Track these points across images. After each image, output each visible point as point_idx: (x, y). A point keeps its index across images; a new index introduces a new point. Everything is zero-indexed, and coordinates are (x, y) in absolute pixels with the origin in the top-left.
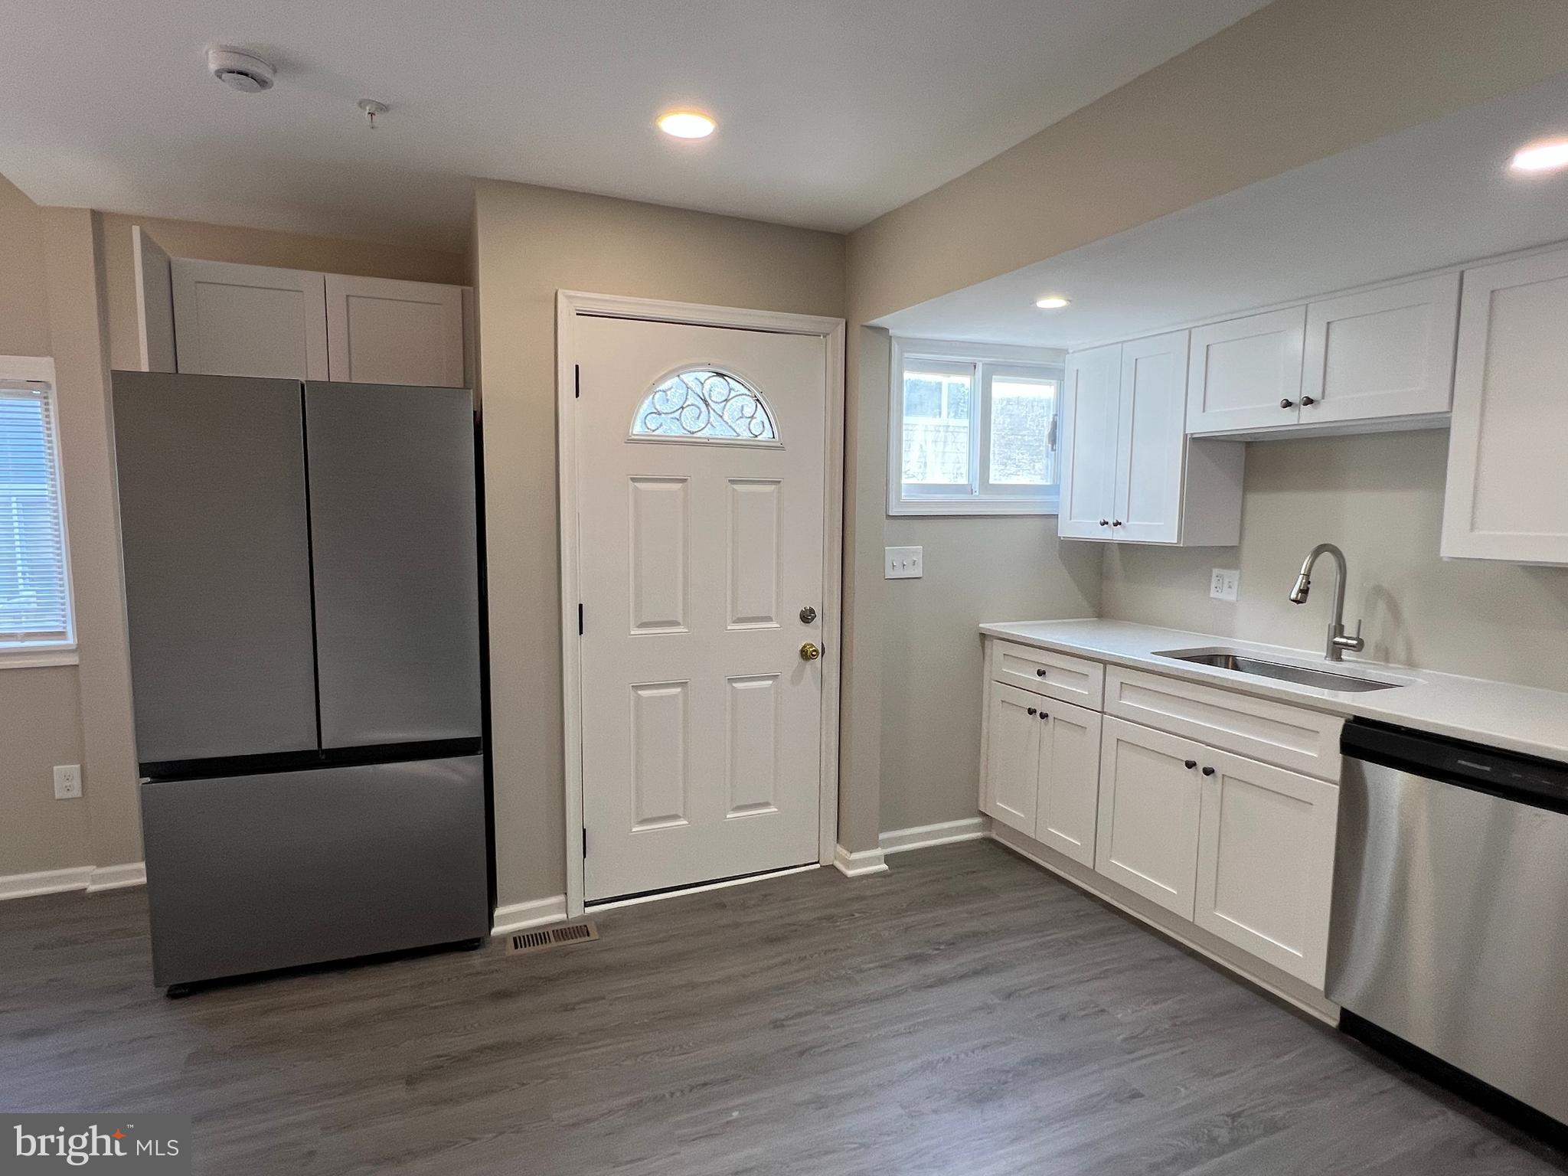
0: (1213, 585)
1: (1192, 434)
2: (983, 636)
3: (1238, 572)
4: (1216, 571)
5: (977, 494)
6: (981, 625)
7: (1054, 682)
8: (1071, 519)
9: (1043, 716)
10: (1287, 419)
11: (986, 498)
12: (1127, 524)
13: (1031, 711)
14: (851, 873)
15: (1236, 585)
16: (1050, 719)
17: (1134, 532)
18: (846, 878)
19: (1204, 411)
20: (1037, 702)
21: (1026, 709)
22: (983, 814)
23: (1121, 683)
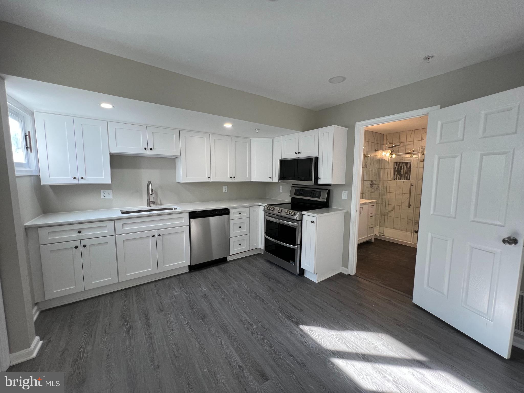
0: (102, 195)
1: (111, 152)
2: (28, 229)
3: (111, 190)
4: (103, 191)
6: (25, 225)
8: (49, 177)
9: (85, 246)
10: (144, 152)
13: (76, 247)
14: (34, 355)
15: (111, 194)
16: (88, 246)
17: (90, 180)
18: (34, 359)
19: (116, 146)
20: (77, 243)
21: (72, 248)
22: (36, 304)
23: (122, 224)
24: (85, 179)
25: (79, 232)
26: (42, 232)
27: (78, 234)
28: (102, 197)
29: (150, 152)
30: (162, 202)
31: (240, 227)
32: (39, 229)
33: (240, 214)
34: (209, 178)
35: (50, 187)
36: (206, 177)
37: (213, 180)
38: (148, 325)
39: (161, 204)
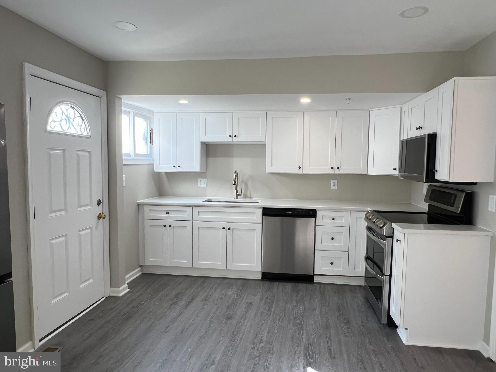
0: (199, 184)
1: (201, 142)
2: (139, 205)
3: (206, 179)
4: (199, 179)
5: (133, 156)
6: (138, 201)
7: (172, 215)
8: (159, 165)
9: (170, 226)
10: (230, 140)
11: (136, 158)
12: (182, 166)
13: (165, 226)
14: (121, 295)
15: (206, 183)
16: (172, 227)
17: (185, 169)
18: (120, 297)
19: (206, 136)
20: (166, 223)
21: (162, 226)
22: (141, 266)
23: (199, 211)
24: (181, 167)
25: (167, 213)
26: (147, 209)
27: (167, 215)
28: (199, 186)
29: (235, 140)
30: (252, 196)
31: (333, 239)
32: (145, 206)
33: (333, 219)
34: (300, 168)
35: (165, 174)
36: (297, 167)
37: (307, 170)
38: (187, 306)
39: (251, 198)
